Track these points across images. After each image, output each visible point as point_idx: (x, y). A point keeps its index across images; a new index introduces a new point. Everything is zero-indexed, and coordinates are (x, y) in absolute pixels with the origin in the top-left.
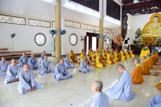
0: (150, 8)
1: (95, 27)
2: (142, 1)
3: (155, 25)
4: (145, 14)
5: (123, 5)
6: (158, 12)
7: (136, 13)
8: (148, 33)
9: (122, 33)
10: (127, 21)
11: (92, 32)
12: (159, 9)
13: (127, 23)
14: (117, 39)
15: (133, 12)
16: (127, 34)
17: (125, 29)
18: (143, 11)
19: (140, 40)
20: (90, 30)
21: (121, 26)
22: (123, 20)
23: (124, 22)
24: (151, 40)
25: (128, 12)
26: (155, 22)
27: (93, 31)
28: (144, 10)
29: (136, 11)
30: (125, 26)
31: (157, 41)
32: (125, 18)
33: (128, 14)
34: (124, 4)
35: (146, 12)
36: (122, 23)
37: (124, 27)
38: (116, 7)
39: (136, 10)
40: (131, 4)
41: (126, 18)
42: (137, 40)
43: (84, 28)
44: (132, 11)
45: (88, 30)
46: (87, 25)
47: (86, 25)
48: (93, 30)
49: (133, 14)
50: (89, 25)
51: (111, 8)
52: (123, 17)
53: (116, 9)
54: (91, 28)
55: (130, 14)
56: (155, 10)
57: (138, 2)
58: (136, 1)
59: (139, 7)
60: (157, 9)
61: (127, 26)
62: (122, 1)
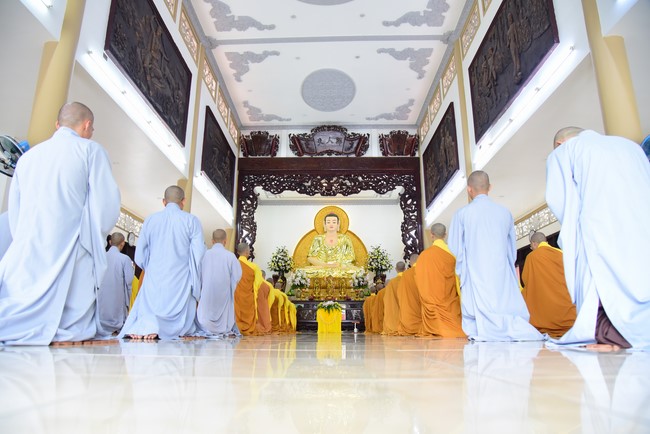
2: (305, 156)
3: (332, 241)
4: (313, 195)
5: (241, 156)
6: (349, 194)
7: (284, 189)
8: (311, 264)
10: (253, 212)
12: (353, 187)
13: (253, 218)
15: (275, 184)
18: (306, 184)
19: (303, 282)
21: (234, 229)
22: (239, 209)
23: (243, 213)
25: (260, 184)
26: (331, 231)
28: (309, 184)
29: (284, 182)
30: (247, 230)
31: (356, 285)
32: (249, 202)
33: (258, 189)
34: (244, 155)
35: (316, 189)
36: (238, 219)
37: (245, 233)
38: (225, 156)
39: (287, 178)
40: (270, 156)
41: (252, 202)
42: (293, 281)
44: (273, 180)
48: (124, 230)
49: (279, 189)
51: (214, 152)
52: (242, 196)
53: (225, 163)
55: (264, 188)
56: (341, 188)
57: (291, 155)
58: (285, 152)
59: (294, 172)
60: (348, 187)
61: (255, 230)
62: (240, 142)
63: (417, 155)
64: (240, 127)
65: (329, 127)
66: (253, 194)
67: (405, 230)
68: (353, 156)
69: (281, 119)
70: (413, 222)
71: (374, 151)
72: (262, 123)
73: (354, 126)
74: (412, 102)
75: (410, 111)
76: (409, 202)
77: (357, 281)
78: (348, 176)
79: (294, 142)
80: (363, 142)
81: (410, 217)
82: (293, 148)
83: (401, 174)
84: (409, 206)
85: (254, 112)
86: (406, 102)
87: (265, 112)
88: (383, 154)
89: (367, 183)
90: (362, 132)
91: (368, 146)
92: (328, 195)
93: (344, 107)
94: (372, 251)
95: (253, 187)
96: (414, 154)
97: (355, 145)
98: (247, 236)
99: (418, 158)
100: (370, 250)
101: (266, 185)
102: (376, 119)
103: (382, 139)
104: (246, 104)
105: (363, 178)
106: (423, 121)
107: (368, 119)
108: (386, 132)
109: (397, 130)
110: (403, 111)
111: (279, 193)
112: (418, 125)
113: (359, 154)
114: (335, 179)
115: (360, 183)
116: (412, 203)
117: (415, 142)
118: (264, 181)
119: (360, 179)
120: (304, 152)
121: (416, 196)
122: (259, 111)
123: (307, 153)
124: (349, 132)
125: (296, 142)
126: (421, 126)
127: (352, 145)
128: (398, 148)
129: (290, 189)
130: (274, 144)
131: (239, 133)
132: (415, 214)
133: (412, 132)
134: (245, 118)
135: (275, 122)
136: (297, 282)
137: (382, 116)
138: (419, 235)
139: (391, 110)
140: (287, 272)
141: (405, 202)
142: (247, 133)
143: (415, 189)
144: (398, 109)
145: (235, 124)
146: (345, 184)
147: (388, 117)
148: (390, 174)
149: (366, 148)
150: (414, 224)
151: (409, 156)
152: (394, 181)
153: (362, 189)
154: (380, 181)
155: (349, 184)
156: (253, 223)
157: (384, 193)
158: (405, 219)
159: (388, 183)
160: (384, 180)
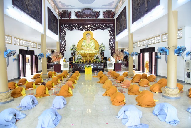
0: (87, 26)
1: (28, 41)
2: (80, 18)
3: (88, 42)
4: (83, 31)
5: (60, 18)
7: (74, 29)
8: (82, 49)
9: (61, 50)
10: (65, 36)
11: (25, 48)
12: (95, 28)
13: (65, 38)
14: (57, 57)
15: (71, 27)
16: (65, 50)
17: (64, 46)
18: (80, 27)
19: (80, 58)
20: (23, 46)
21: (59, 42)
22: (60, 35)
23: (61, 37)
24: (87, 56)
26: (88, 39)
27: (27, 47)
28: (81, 27)
29: (73, 27)
30: (63, 42)
32: (63, 33)
33: (66, 29)
34: (61, 18)
35: (83, 29)
36: (60, 38)
37: (62, 43)
39: (74, 25)
40: (69, 18)
41: (64, 33)
42: (78, 58)
43: (16, 44)
44: (70, 26)
45: (20, 45)
46: (20, 39)
47: (17, 39)
48: (25, 46)
49: (72, 29)
50: (21, 39)
51: (51, 21)
52: (61, 31)
53: (55, 23)
54: (24, 43)
56: (91, 29)
57: (76, 18)
58: (73, 17)
59: (76, 23)
60: (93, 28)
61: (65, 42)
62: (59, 14)
63: (114, 18)
64: (58, 9)
65: (87, 9)
66: (64, 31)
67: (110, 41)
68: (95, 18)
69: (72, 6)
71: (101, 17)
72: (65, 7)
73: (95, 8)
74: (113, 2)
75: (112, 4)
76: (111, 33)
77: (96, 57)
78: (93, 25)
79: (76, 14)
80: (98, 14)
81: (112, 38)
82: (76, 15)
83: (109, 24)
84: (111, 34)
85: (63, 4)
86: (112, 2)
87: (67, 4)
88: (104, 17)
89: (99, 27)
90: (98, 10)
91: (99, 15)
92: (87, 31)
93: (92, 3)
94: (100, 45)
95: (64, 28)
96: (113, 18)
97: (95, 15)
98: (63, 44)
99: (115, 19)
101: (68, 28)
102: (102, 6)
103: (104, 13)
104: (60, 2)
105: (98, 25)
106: (117, 7)
107: (100, 6)
108: (105, 10)
109: (108, 10)
110: (110, 4)
112: (115, 8)
113: (97, 18)
114: (89, 26)
115: (97, 27)
117: (114, 14)
118: (67, 26)
119: (97, 26)
120: (79, 17)
121: (114, 31)
122: (65, 4)
123: (80, 17)
124: (94, 10)
125: (77, 14)
126: (116, 8)
127: (94, 14)
128: (109, 16)
130: (70, 15)
131: (58, 11)
132: (113, 37)
133: (113, 10)
134: (60, 6)
135: (70, 7)
136: (79, 58)
137: (104, 6)
138: (114, 43)
139: (107, 4)
141: (110, 33)
142: (61, 11)
143: (113, 29)
144: (109, 4)
145: (57, 8)
146: (92, 27)
147: (106, 6)
148: (106, 24)
149: (98, 15)
150: (113, 40)
151: (112, 18)
152: (107, 26)
153: (97, 29)
154: (103, 26)
155: (93, 27)
156: (65, 40)
157: (104, 30)
158: (110, 38)
159: (105, 27)
160: (104, 26)
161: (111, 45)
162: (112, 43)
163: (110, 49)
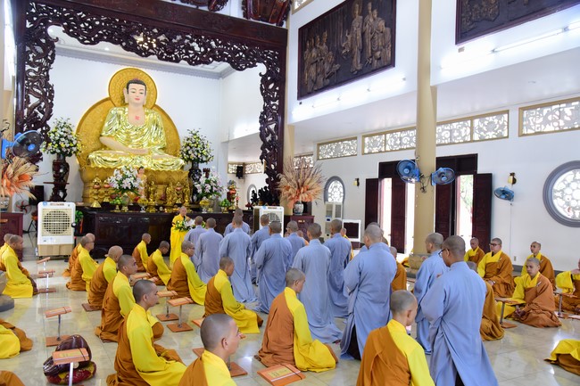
0: (171, 38)
3: (137, 118)
4: (146, 56)
6: (197, 63)
7: (100, 39)
10: (48, 69)
12: (203, 53)
13: (47, 77)
15: (86, 28)
18: (136, 37)
22: (22, 57)
23: (28, 67)
25: (58, 21)
26: (136, 104)
29: (100, 27)
32: (40, 49)
33: (54, 31)
35: (151, 47)
39: (106, 22)
44: (83, 20)
49: (91, 37)
52: (26, 37)
55: (67, 31)
56: (187, 54)
59: (119, 14)
60: (196, 53)
61: (51, 97)
63: (285, 26)
66: (47, 37)
67: (264, 121)
68: (205, 8)
70: (274, 113)
76: (271, 86)
78: (197, 37)
81: (271, 106)
83: (264, 47)
84: (271, 91)
88: (245, 15)
89: (221, 52)
92: (167, 59)
94: (190, 136)
95: (47, 25)
96: (282, 24)
98: (38, 106)
99: (286, 32)
100: (184, 134)
105: (217, 43)
111: (93, 43)
113: (214, 8)
114: (179, 37)
115: (213, 50)
116: (274, 87)
117: (286, 8)
118: (66, 19)
119: (213, 43)
121: (279, 81)
129: (110, 40)
132: (277, 103)
138: (280, 129)
140: (70, 155)
141: (267, 86)
143: (278, 70)
146: (193, 49)
148: (251, 45)
149: (224, 1)
150: (274, 116)
151: (275, 25)
152: (255, 56)
153: (214, 59)
154: (238, 52)
155: (197, 48)
156: (48, 86)
157: (242, 69)
158: (264, 108)
159: (247, 57)
160: (244, 52)
161: (268, 139)
162: (270, 131)
163: (264, 152)
